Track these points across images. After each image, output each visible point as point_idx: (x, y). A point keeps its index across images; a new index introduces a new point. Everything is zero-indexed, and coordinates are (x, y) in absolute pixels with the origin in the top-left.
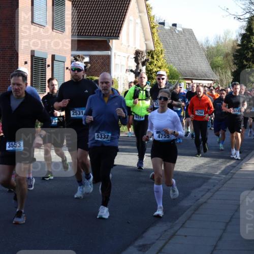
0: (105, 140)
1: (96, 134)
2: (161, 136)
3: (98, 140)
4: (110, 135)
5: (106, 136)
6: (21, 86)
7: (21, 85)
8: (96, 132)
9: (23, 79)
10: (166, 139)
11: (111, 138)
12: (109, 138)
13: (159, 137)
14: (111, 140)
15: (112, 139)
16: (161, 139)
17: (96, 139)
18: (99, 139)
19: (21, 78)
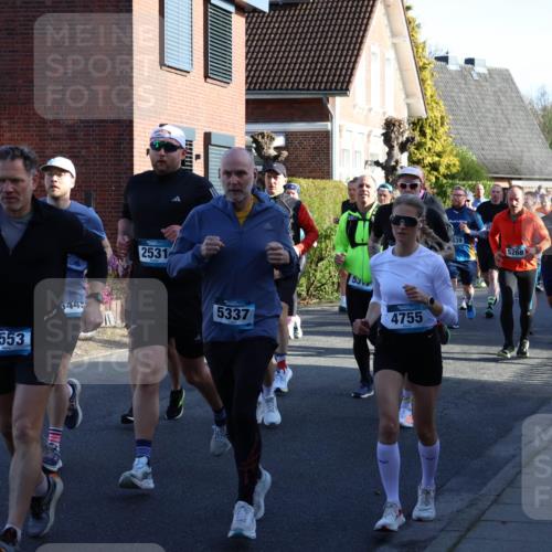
0: (239, 322)
1: (216, 307)
2: (400, 318)
3: (220, 324)
4: (252, 308)
5: (242, 314)
6: (21, 184)
7: (23, 181)
8: (217, 303)
9: (25, 166)
10: (414, 325)
11: (256, 316)
12: (251, 319)
13: (396, 322)
14: (256, 323)
15: (259, 319)
16: (399, 326)
17: (216, 319)
18: (224, 321)
19: (19, 163)
